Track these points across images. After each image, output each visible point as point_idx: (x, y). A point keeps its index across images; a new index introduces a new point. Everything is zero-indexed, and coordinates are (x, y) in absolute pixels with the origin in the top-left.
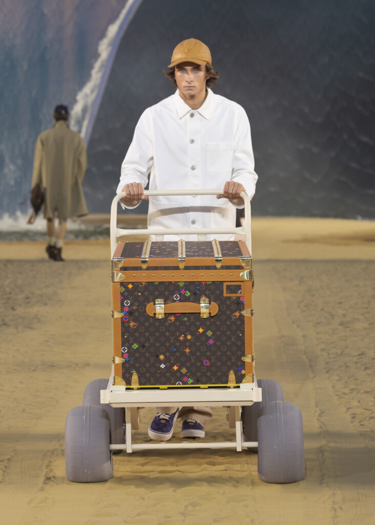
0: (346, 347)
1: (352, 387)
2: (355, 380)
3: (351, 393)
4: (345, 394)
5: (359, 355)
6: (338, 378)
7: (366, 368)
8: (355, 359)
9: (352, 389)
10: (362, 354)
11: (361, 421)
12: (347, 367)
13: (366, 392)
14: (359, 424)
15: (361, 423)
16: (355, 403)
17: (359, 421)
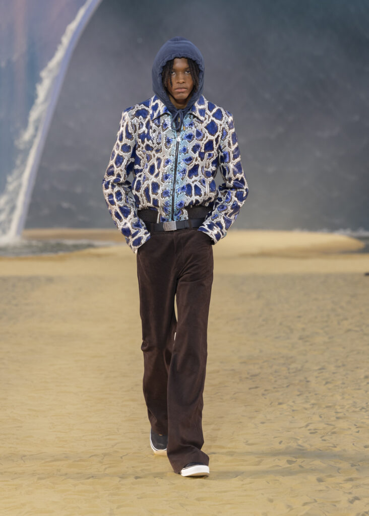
0: (307, 362)
1: (313, 401)
2: (316, 394)
3: (312, 408)
4: (306, 409)
5: (320, 369)
6: (298, 393)
7: (327, 383)
8: (316, 374)
9: (313, 404)
10: (323, 368)
11: (323, 436)
12: (308, 382)
13: (327, 407)
14: (320, 439)
15: (323, 438)
16: (316, 418)
17: (321, 436)
